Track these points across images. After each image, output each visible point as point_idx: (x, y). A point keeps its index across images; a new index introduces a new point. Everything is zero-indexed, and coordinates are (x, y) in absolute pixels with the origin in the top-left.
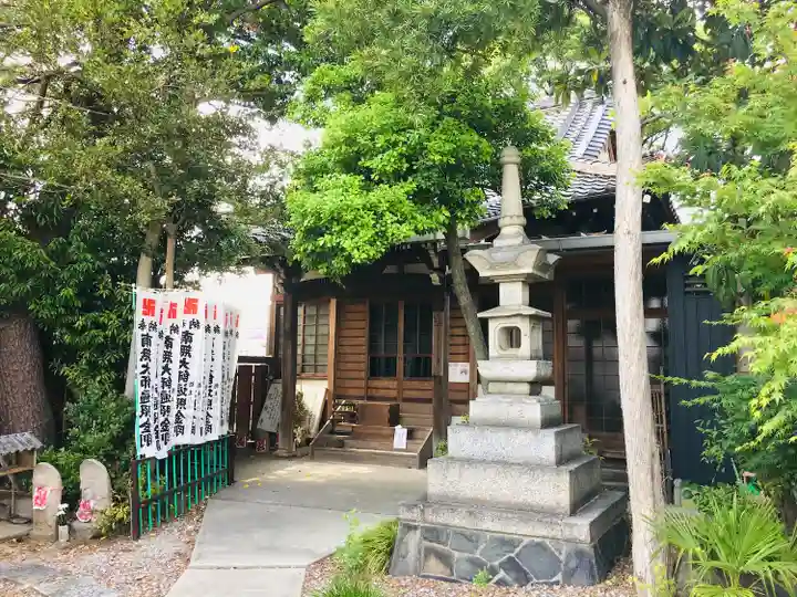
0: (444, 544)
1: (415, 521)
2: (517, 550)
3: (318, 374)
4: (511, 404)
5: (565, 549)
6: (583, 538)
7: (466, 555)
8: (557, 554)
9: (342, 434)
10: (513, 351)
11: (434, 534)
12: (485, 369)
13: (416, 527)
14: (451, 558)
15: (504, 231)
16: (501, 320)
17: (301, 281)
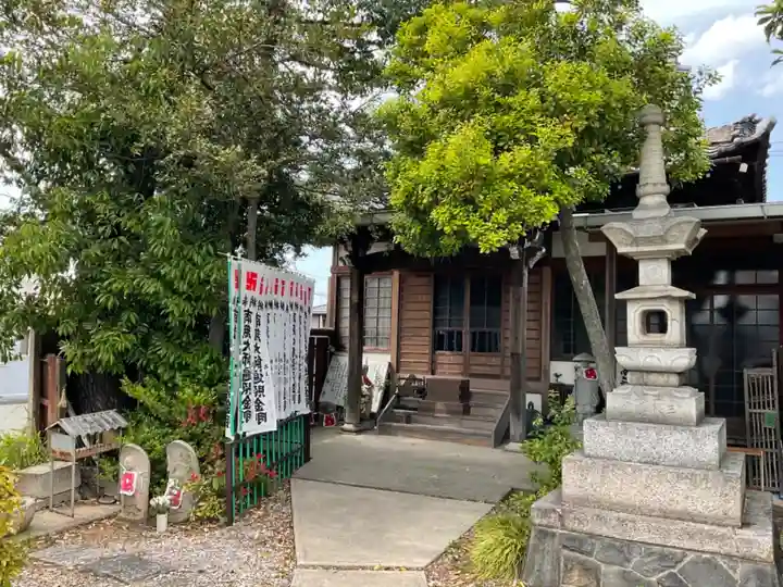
0: (590, 554)
1: (552, 527)
2: (680, 566)
3: (380, 347)
4: (658, 397)
5: (741, 568)
6: (764, 556)
7: (616, 568)
8: (731, 572)
9: (410, 409)
10: (655, 337)
11: (576, 543)
12: (624, 356)
13: (554, 535)
14: (597, 569)
15: (645, 201)
16: (641, 303)
17: (368, 253)
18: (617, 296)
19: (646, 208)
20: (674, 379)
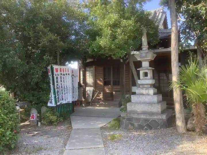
0: (132, 121)
2: (149, 122)
4: (146, 90)
5: (160, 121)
6: (164, 118)
7: (137, 123)
8: (158, 122)
10: (146, 78)
11: (129, 119)
12: (139, 82)
13: (125, 118)
14: (134, 124)
15: (143, 49)
16: (143, 70)
17: (87, 62)
18: (138, 69)
19: (143, 50)
20: (149, 86)
